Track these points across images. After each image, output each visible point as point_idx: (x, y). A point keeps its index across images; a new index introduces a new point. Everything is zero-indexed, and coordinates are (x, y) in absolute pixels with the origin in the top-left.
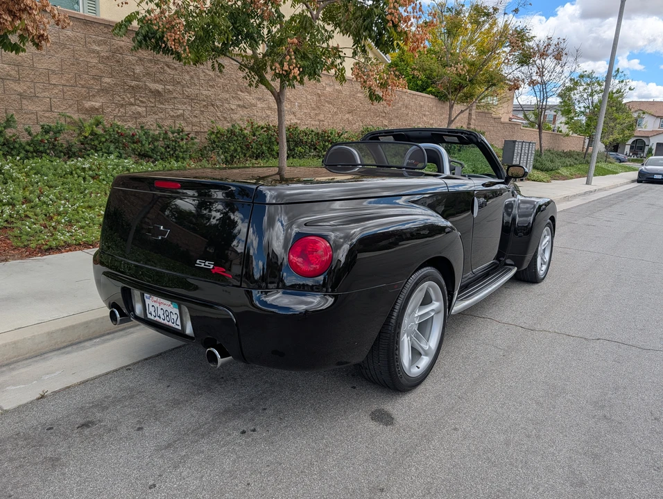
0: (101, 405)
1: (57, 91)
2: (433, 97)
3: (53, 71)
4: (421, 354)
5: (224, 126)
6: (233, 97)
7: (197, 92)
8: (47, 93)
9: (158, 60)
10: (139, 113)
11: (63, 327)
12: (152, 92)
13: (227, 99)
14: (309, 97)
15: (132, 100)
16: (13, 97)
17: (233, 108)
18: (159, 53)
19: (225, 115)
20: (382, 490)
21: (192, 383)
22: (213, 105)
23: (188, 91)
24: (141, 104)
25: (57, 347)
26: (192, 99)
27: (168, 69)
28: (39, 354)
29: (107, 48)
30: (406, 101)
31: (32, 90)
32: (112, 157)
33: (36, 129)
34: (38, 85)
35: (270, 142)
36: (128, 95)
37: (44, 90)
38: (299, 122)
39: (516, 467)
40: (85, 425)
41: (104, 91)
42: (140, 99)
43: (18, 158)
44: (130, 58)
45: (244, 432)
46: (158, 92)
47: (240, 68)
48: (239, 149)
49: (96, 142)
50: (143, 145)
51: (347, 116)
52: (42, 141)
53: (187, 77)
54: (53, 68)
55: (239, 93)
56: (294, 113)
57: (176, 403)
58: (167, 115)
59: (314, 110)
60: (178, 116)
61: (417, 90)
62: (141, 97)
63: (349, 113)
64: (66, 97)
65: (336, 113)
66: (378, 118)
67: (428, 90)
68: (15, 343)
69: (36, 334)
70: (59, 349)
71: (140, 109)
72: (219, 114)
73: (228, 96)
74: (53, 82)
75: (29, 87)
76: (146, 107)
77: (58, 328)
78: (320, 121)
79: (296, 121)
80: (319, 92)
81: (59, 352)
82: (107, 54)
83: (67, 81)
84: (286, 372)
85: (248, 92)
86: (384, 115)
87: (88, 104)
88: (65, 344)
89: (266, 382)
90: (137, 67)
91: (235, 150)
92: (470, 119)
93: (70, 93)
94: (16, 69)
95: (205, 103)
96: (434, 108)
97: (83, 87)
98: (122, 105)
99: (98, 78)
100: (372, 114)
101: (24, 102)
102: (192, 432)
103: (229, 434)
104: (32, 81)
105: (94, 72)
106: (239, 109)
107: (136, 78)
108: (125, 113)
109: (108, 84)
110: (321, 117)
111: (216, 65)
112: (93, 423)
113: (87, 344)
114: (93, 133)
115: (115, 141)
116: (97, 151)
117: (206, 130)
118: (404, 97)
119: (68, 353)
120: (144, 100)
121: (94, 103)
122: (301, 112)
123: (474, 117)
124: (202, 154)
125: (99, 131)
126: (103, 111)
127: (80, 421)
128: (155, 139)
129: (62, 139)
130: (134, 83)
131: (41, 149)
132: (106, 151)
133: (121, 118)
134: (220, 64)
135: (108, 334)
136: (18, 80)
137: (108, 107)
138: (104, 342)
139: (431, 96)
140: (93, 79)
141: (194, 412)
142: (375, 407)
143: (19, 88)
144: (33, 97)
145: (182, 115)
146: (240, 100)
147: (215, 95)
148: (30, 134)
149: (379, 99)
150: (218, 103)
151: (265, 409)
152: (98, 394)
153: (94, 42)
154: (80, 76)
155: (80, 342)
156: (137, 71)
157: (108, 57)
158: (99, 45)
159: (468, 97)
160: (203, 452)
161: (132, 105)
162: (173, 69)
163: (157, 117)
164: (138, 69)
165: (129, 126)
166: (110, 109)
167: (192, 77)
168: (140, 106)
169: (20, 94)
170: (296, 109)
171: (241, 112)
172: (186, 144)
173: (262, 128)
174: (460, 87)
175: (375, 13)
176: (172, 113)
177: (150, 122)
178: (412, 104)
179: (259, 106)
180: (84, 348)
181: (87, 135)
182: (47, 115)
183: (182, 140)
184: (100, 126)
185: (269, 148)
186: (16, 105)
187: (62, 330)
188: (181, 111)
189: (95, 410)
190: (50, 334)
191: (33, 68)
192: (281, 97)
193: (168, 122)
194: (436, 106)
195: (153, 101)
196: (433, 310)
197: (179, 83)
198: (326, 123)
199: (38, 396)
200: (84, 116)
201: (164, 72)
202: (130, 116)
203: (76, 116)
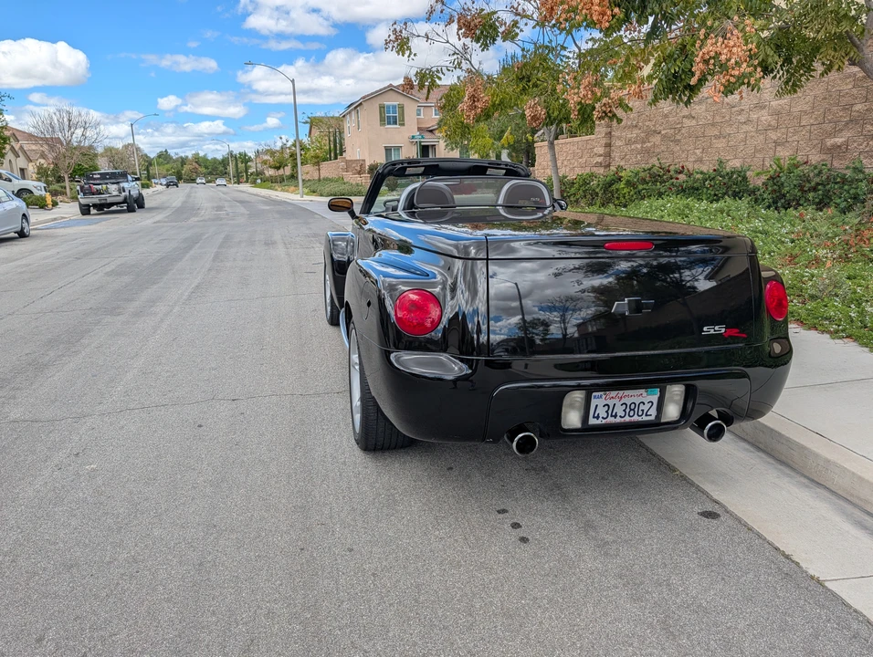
1: (804, 133)
3: (805, 112)
8: (796, 136)
16: (770, 146)
31: (785, 136)
34: (790, 129)
37: (794, 134)
41: (853, 121)
54: (805, 108)
64: (812, 138)
74: (803, 123)
75: (783, 134)
83: (815, 119)
87: (830, 142)
93: (816, 132)
97: (830, 122)
99: (849, 107)
101: (779, 148)
104: (785, 127)
105: (844, 101)
109: (860, 111)
121: (837, 140)
126: (847, 149)
133: (869, 153)
136: (776, 129)
137: (854, 142)
140: (844, 109)
143: (773, 135)
144: (785, 143)
154: (830, 110)
157: (864, 78)
166: (855, 144)
191: (789, 113)
200: (824, 157)
203: (815, 158)
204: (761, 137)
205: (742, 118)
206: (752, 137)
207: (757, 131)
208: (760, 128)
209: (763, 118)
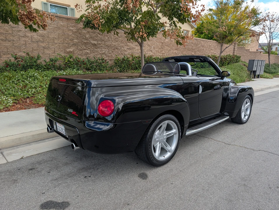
0: (39, 163)
1: (57, 46)
2: (216, 41)
3: (56, 38)
4: (167, 151)
5: (121, 57)
6: (125, 45)
7: (111, 44)
8: (53, 47)
9: (95, 32)
10: (87, 53)
11: (38, 133)
12: (93, 44)
13: (123, 46)
14: (158, 44)
15: (85, 48)
16: (41, 48)
17: (125, 49)
18: (92, 29)
19: (122, 53)
20: (128, 204)
21: (76, 157)
22: (117, 49)
23: (107, 43)
24: (88, 49)
25: (35, 140)
26: (108, 46)
27: (99, 35)
28: (28, 143)
29: (76, 28)
30: (203, 44)
31: (48, 45)
32: (75, 70)
33: (48, 60)
34: (50, 43)
35: (139, 63)
36: (84, 46)
37: (52, 45)
38: (153, 54)
39: (191, 202)
40: (31, 169)
41: (74, 45)
42: (88, 47)
43: (40, 71)
44: (84, 32)
45: (86, 177)
46: (95, 44)
47: (125, 33)
48: (126, 66)
49: (70, 64)
50: (87, 65)
51: (175, 51)
52: (49, 64)
53: (107, 38)
54: (55, 37)
55: (128, 43)
56: (151, 51)
57: (66, 164)
58: (99, 53)
59: (160, 49)
60: (103, 54)
61: (209, 39)
62: (88, 46)
63: (176, 50)
64: (60, 48)
65: (170, 50)
66: (189, 52)
67: (213, 39)
68: (20, 138)
69: (28, 135)
70: (36, 141)
71: (88, 51)
72: (119, 52)
73: (123, 45)
74: (56, 42)
75: (47, 45)
76: (90, 50)
77: (36, 134)
78: (163, 54)
79: (152, 54)
80: (162, 41)
81: (36, 142)
82: (76, 31)
83: (61, 41)
84: (113, 155)
85: (132, 43)
86: (192, 50)
87: (68, 50)
88: (39, 140)
89: (104, 159)
90: (87, 35)
91: (125, 67)
92: (234, 50)
93: (62, 46)
94: (42, 38)
95: (114, 48)
96: (217, 47)
97: (66, 43)
98: (81, 50)
99: (72, 40)
100: (187, 50)
101: (45, 50)
102: (67, 175)
103: (80, 177)
104: (48, 42)
105: (71, 38)
106: (128, 50)
107: (87, 39)
108: (82, 53)
109: (76, 42)
110: (163, 52)
111: (116, 33)
112: (34, 169)
113: (47, 140)
114: (69, 61)
115: (77, 64)
116: (70, 68)
117: (114, 59)
118: (202, 42)
119: (39, 143)
120: (89, 47)
121: (70, 50)
122: (154, 50)
123: (236, 50)
124: (111, 68)
125: (71, 60)
126: (74, 52)
127: (30, 167)
128: (92, 63)
129: (57, 64)
130: (85, 41)
131: (49, 67)
132: (73, 67)
133: (81, 55)
134: (117, 32)
135: (56, 137)
136: (43, 42)
137: (76, 51)
138: (53, 140)
139: (215, 41)
140: (70, 40)
141: (71, 168)
142: (142, 172)
143: (43, 45)
144: (48, 48)
145: (105, 53)
146: (128, 46)
147: (118, 44)
148: (46, 62)
149: (181, 44)
150: (119, 48)
151: (98, 169)
152: (40, 159)
153: (71, 26)
154: (65, 39)
155: (44, 139)
156: (87, 37)
157: (76, 32)
158: (73, 27)
159: (230, 41)
160: (67, 183)
161: (85, 50)
162: (101, 35)
163: (94, 54)
164: (87, 36)
165: (83, 58)
167: (109, 38)
168: (88, 50)
169: (44, 47)
170: (152, 49)
171: (129, 51)
172: (105, 64)
173: (137, 57)
174: (226, 37)
175: (176, 8)
176: (100, 52)
177: (91, 56)
178: (206, 45)
179: (136, 48)
180: (45, 142)
181: (67, 62)
182: (53, 55)
183: (103, 63)
184: (72, 58)
185: (139, 65)
186: (42, 51)
187: (38, 134)
188: (104, 52)
189: (37, 164)
190: (33, 136)
191: (48, 37)
192: (142, 44)
193: (98, 56)
194: (217, 46)
195: (93, 48)
196: (172, 133)
197: (103, 40)
198: (165, 54)
199: (21, 158)
200: (67, 55)
201: (98, 36)
202: (84, 54)
203: (63, 55)
204: (35, 44)
205: (21, 34)
206: (29, 44)
207: (32, 41)
208: (33, 40)
209: (35, 37)
